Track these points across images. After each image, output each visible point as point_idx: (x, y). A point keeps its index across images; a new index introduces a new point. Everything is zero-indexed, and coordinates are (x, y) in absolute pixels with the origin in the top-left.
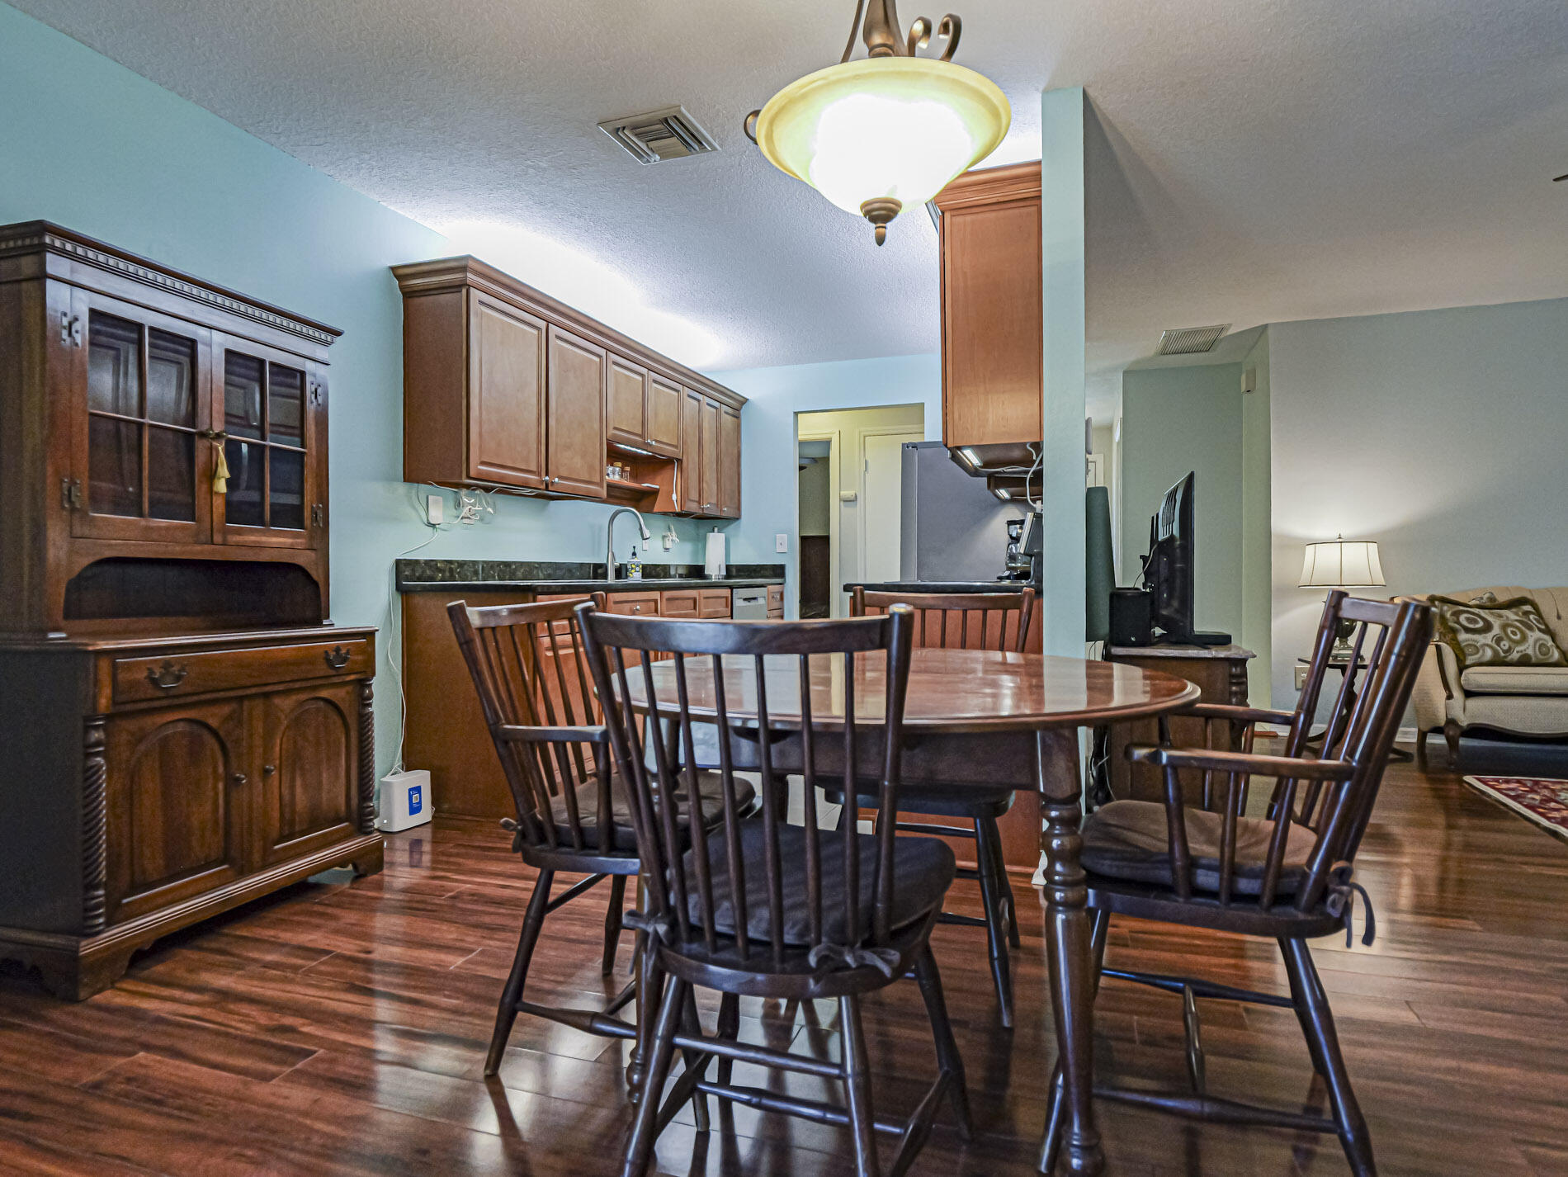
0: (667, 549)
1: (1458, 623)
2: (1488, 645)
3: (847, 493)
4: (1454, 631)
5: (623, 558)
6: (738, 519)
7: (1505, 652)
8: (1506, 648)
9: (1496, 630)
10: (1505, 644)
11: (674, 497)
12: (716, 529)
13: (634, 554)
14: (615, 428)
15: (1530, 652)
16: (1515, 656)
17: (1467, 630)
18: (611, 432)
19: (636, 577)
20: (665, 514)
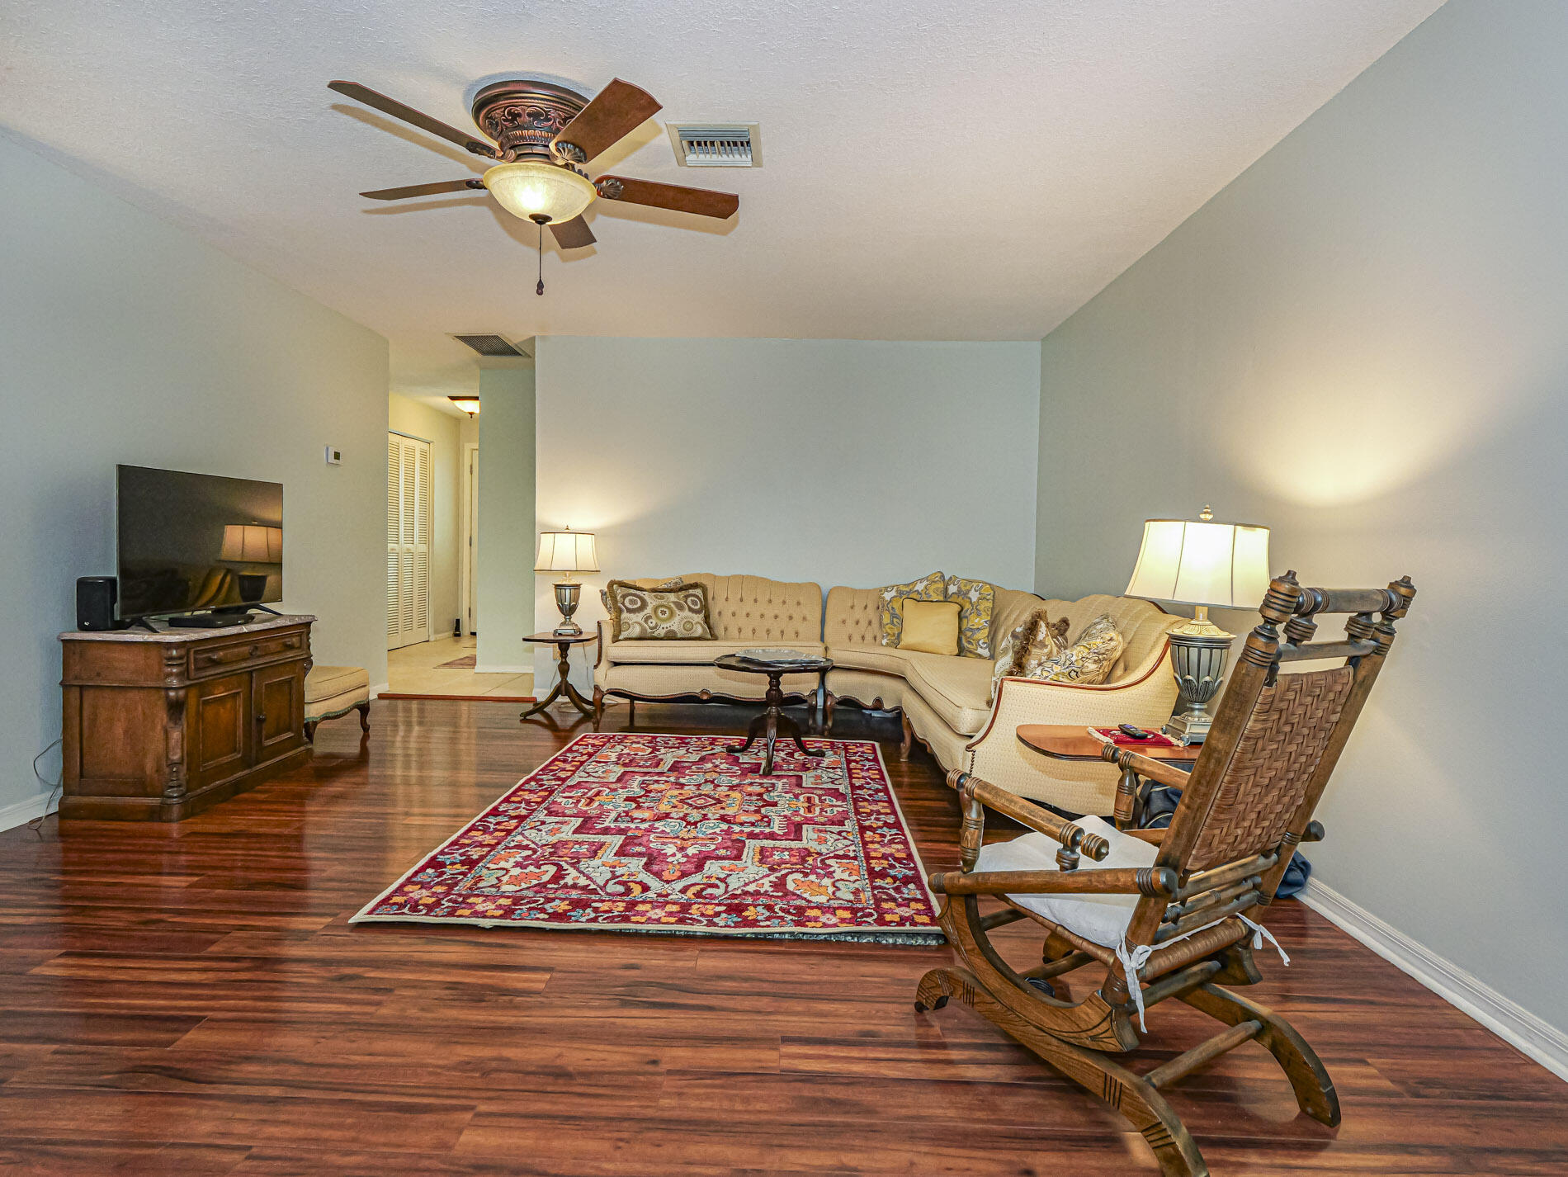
1: (623, 604)
2: (639, 623)
4: (620, 611)
7: (651, 628)
8: (653, 625)
9: (649, 610)
10: (653, 622)
15: (675, 628)
16: (661, 632)
17: (629, 611)
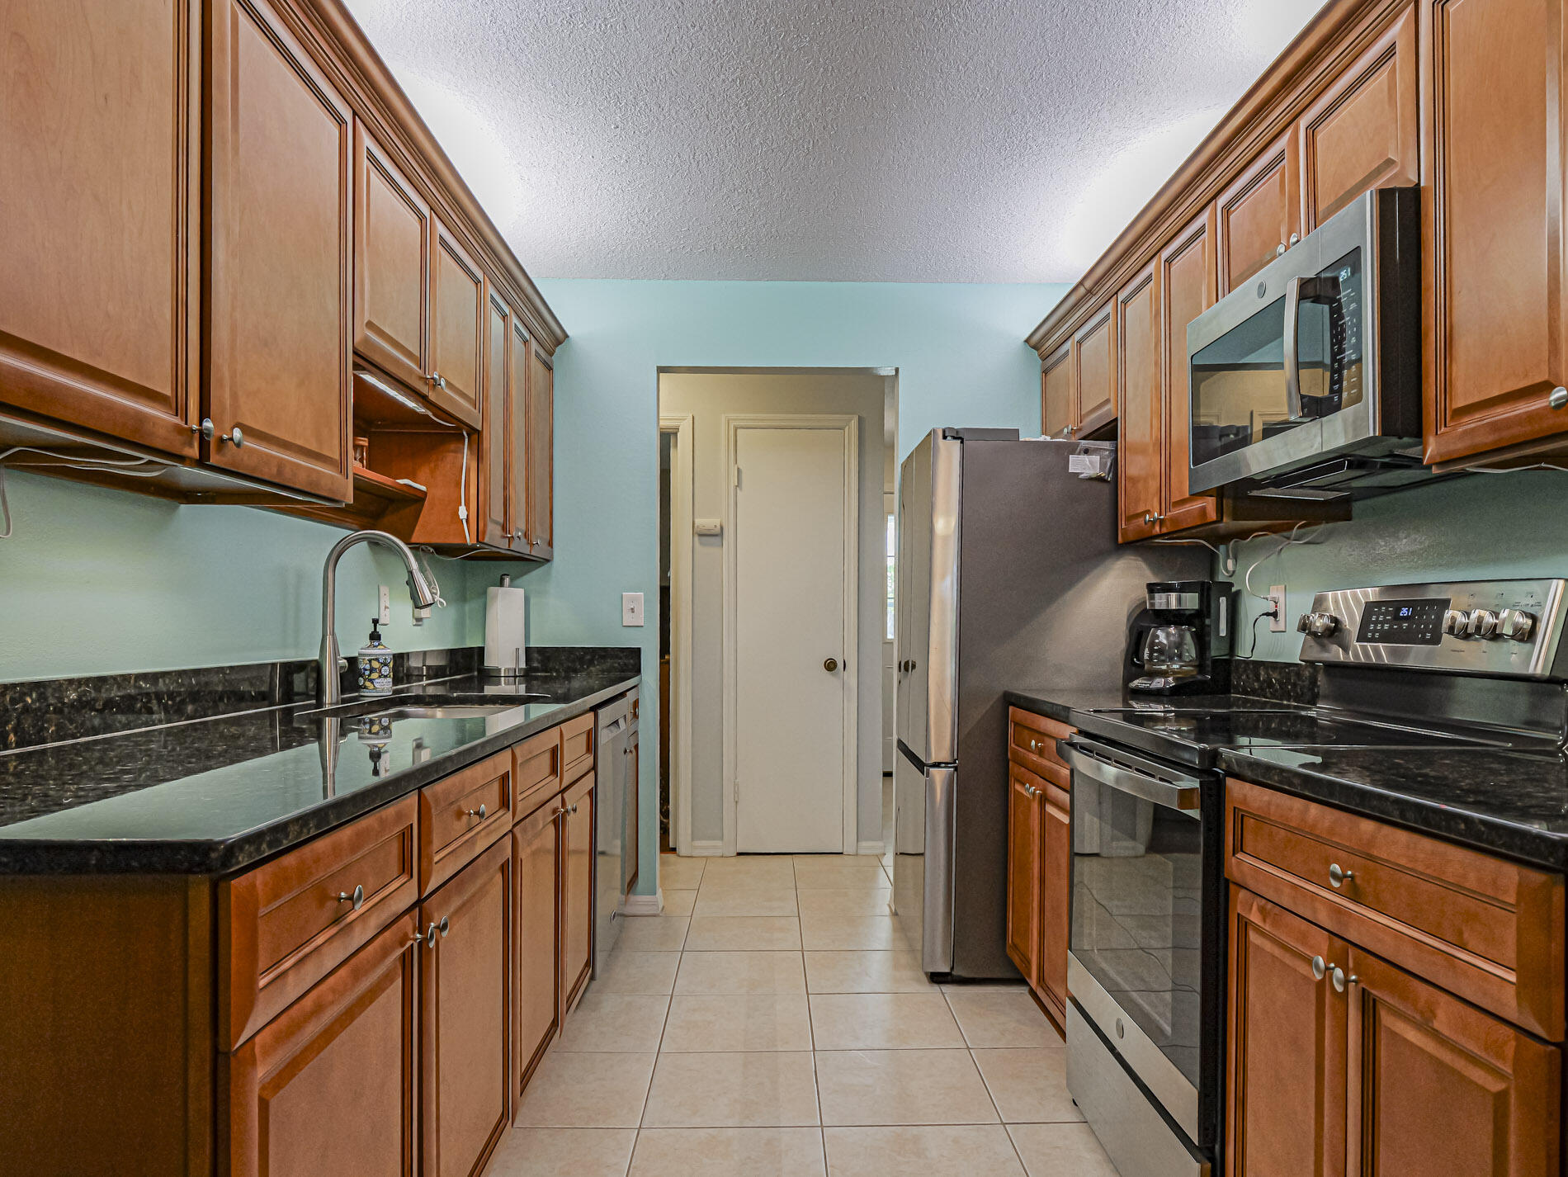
0: (419, 620)
3: (707, 522)
5: (354, 644)
6: (548, 561)
11: (462, 512)
12: (507, 580)
13: (375, 637)
14: (370, 325)
18: (362, 332)
19: (383, 686)
20: (441, 550)
